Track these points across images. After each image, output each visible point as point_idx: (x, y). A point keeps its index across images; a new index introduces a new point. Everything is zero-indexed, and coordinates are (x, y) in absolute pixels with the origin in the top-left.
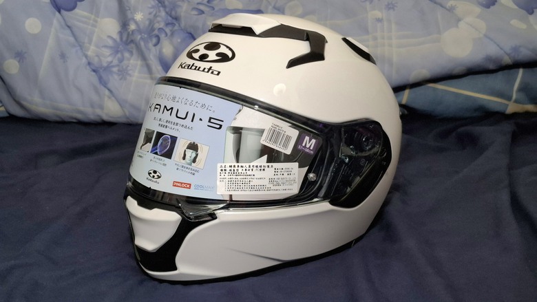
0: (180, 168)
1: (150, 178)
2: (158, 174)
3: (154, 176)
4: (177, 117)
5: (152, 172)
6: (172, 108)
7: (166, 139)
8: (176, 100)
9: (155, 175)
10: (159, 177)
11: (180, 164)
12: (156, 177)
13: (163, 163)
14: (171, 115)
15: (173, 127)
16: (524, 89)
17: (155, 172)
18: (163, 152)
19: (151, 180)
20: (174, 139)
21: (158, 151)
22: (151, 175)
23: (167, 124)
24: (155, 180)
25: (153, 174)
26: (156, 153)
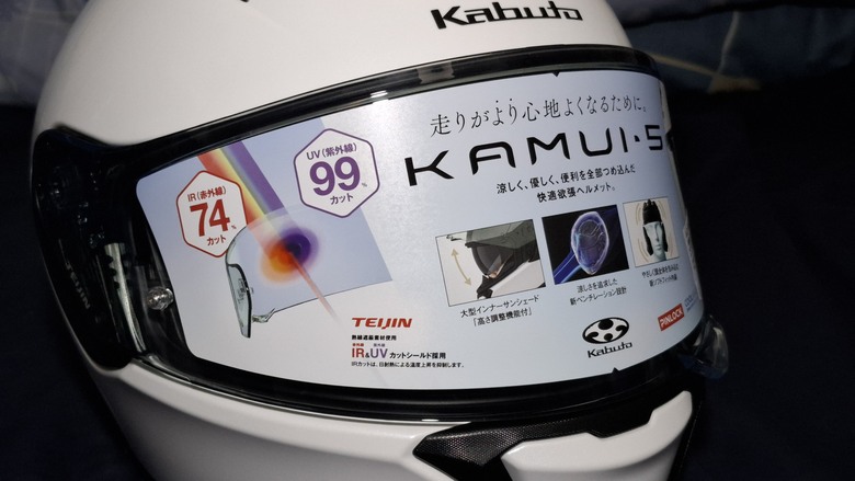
0: (654, 278)
1: (602, 347)
2: (617, 323)
3: (609, 338)
4: (590, 154)
5: (595, 328)
6: (561, 137)
7: (590, 225)
8: (563, 108)
9: (612, 331)
10: (624, 330)
11: (651, 269)
12: (616, 334)
13: (614, 287)
14: (567, 155)
15: (592, 183)
16: (738, 49)
17: (606, 324)
18: (600, 261)
19: (604, 352)
20: (610, 214)
21: (582, 265)
22: (600, 338)
23: (571, 184)
24: (616, 344)
25: (602, 333)
26: (581, 275)
